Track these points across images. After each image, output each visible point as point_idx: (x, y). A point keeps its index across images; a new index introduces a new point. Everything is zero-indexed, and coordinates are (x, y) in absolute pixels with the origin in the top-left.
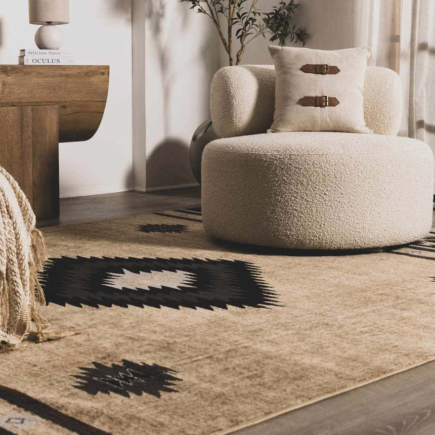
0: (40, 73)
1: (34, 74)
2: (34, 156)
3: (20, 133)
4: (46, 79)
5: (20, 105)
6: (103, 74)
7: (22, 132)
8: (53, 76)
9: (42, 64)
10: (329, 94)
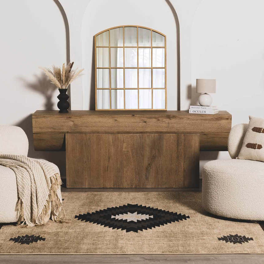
0: (189, 118)
1: (186, 119)
2: (185, 157)
3: (177, 146)
4: (193, 121)
5: (178, 133)
6: (227, 119)
7: (178, 146)
8: (196, 120)
9: (197, 113)
10: (258, 143)
